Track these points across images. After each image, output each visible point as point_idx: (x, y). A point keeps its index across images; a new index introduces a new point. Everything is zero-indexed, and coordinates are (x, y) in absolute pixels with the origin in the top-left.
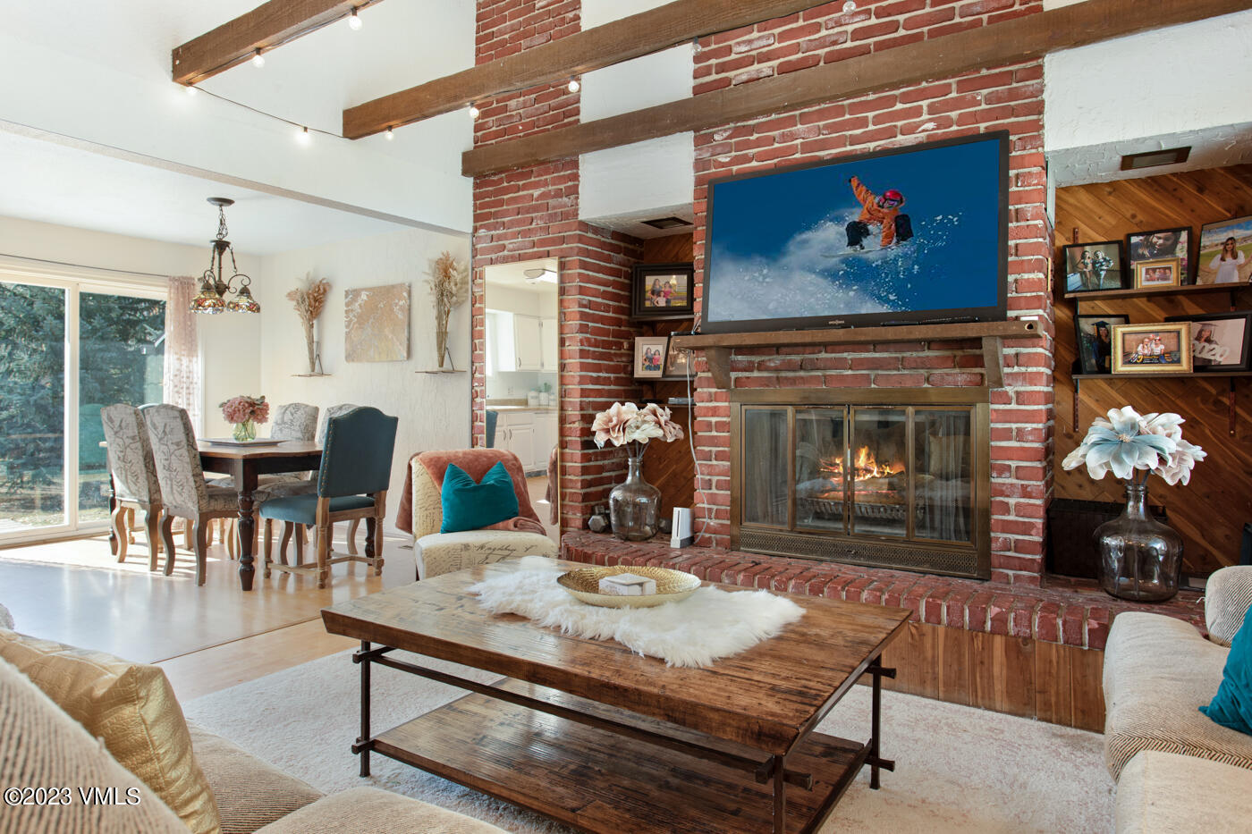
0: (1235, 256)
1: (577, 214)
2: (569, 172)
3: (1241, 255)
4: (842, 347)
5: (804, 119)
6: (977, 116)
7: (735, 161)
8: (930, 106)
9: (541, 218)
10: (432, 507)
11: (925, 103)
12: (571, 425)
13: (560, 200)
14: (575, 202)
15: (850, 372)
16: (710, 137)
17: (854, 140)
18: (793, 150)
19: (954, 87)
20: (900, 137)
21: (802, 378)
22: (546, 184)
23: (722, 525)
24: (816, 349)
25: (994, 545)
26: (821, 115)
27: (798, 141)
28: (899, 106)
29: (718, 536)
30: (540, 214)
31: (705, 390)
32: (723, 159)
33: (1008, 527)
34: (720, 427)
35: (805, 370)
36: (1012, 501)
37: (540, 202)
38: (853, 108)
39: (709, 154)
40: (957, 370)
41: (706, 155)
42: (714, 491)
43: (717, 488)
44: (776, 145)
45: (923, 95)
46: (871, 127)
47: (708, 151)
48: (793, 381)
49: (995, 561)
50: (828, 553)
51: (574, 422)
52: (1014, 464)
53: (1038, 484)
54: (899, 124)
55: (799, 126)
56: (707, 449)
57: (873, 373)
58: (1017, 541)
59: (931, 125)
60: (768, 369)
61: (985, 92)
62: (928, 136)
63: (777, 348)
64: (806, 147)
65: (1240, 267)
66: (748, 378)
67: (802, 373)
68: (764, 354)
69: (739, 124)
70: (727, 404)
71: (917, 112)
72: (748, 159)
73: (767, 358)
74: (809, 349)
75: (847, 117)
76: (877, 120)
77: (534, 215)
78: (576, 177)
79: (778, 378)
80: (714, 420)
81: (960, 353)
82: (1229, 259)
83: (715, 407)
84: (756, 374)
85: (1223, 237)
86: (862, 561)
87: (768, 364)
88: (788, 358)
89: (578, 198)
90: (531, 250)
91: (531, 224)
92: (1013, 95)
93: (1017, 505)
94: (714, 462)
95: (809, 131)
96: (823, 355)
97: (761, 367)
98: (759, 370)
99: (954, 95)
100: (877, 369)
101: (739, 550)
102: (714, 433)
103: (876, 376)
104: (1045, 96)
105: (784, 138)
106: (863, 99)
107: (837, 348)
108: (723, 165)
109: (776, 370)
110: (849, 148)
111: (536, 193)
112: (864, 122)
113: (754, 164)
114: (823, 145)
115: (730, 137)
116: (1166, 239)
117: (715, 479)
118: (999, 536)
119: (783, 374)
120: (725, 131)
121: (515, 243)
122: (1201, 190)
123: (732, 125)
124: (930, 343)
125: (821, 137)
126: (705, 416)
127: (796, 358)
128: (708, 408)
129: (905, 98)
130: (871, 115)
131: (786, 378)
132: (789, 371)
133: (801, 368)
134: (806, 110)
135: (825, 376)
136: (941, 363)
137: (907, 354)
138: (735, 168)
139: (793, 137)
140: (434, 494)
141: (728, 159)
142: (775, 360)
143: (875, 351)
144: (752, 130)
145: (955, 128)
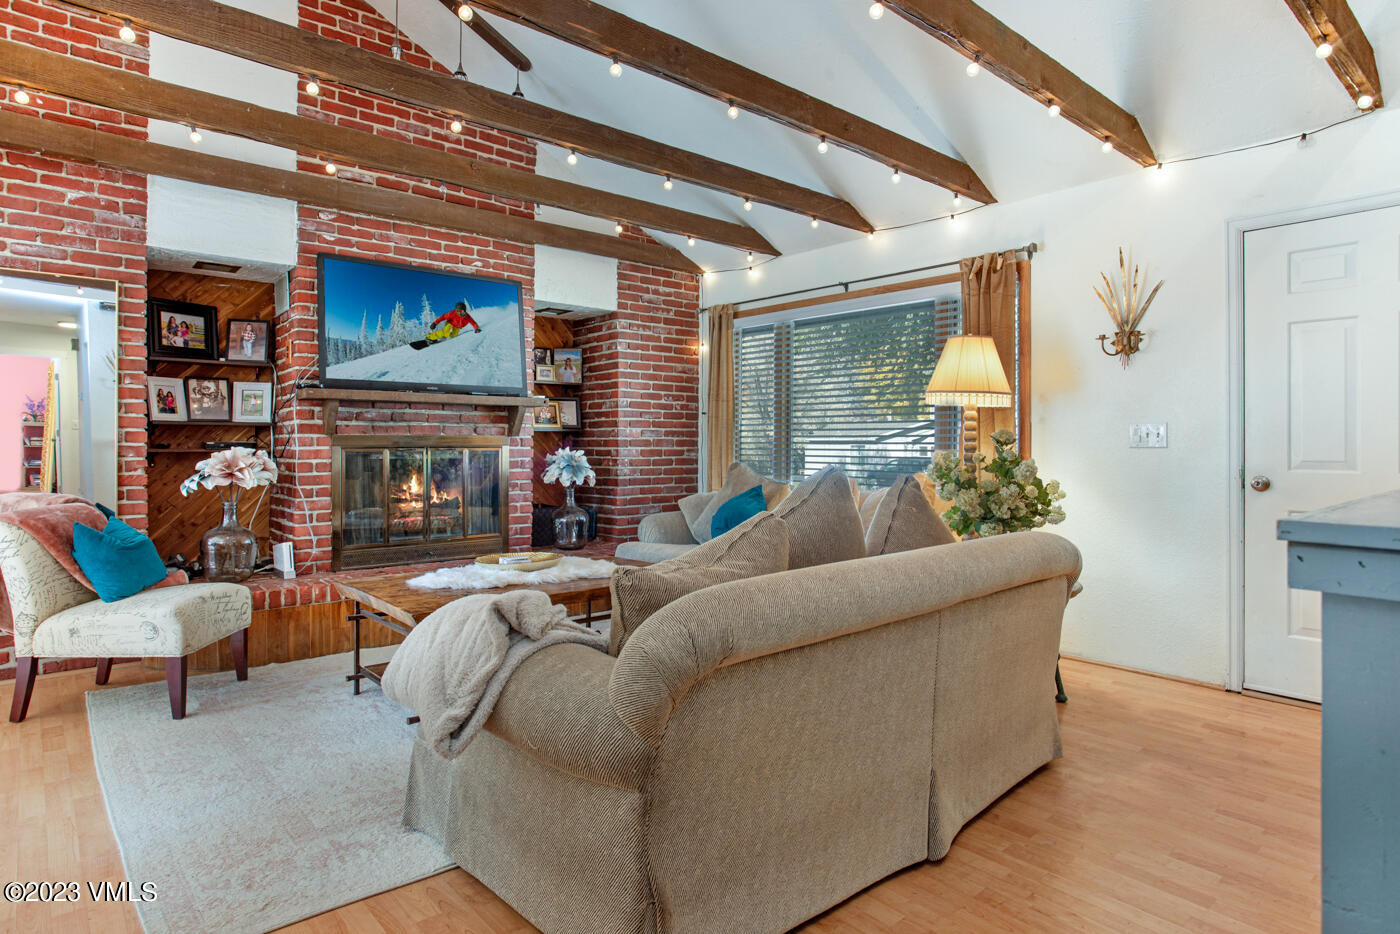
0: (571, 369)
1: (145, 239)
2: (131, 187)
3: (574, 368)
4: (422, 406)
5: (396, 227)
6: (504, 267)
7: (338, 242)
8: (478, 251)
9: (82, 227)
10: (50, 579)
11: (476, 248)
12: (130, 473)
13: (117, 215)
14: (141, 224)
15: (426, 424)
16: (315, 214)
17: (432, 257)
18: (387, 249)
19: (492, 244)
20: (460, 265)
21: (392, 427)
22: (90, 188)
23: (324, 552)
24: (404, 406)
25: (510, 533)
26: (411, 230)
27: (392, 244)
28: (460, 244)
29: (318, 562)
30: (80, 222)
31: (306, 435)
32: (327, 236)
33: (518, 520)
34: (319, 467)
35: (395, 421)
36: (518, 504)
37: (76, 206)
38: (432, 234)
39: (314, 228)
40: (491, 425)
41: (311, 228)
42: (315, 523)
43: (317, 520)
44: (374, 241)
45: (475, 242)
46: (443, 252)
47: (312, 225)
48: (387, 429)
49: (511, 542)
50: (412, 558)
51: (136, 470)
52: (519, 482)
53: (529, 493)
54: (461, 256)
55: (392, 232)
56: (308, 487)
57: (441, 425)
58: (521, 528)
59: (479, 264)
60: (364, 420)
61: (508, 253)
62: (477, 271)
63: (373, 404)
64: (398, 250)
65: (574, 375)
66: (347, 426)
67: (391, 424)
68: (362, 407)
69: (342, 212)
70: (327, 448)
71: (470, 252)
72: (349, 244)
73: (364, 410)
74: (398, 406)
75: (427, 238)
76: (447, 248)
77: (66, 220)
78: (144, 197)
79: (373, 427)
80: (314, 462)
81: (492, 414)
82: (568, 369)
83: (318, 451)
84: (354, 423)
85: (565, 357)
86: (436, 558)
87: (366, 415)
88: (381, 411)
89: (145, 220)
90: (61, 262)
91: (61, 230)
92: (521, 261)
93: (522, 506)
94: (315, 499)
95: (401, 239)
96: (408, 411)
97: (358, 417)
98: (357, 419)
99: (491, 248)
100: (444, 422)
101: (340, 570)
102: (315, 473)
103: (444, 427)
104: (535, 267)
105: (382, 237)
106: (438, 229)
107: (418, 406)
108: (328, 242)
109: (372, 420)
110: (428, 262)
111: (72, 194)
112: (438, 247)
113: (355, 250)
114: (412, 253)
115: (334, 220)
116: (542, 353)
117: (315, 513)
118: (513, 526)
119: (377, 424)
120: (331, 213)
121: (31, 246)
122: (553, 328)
123: (335, 210)
124: (476, 407)
125: (409, 247)
126: (308, 458)
127: (388, 412)
128: (310, 451)
129: (464, 239)
130: (443, 243)
131: (380, 427)
132: (382, 421)
133: (392, 420)
134: (398, 222)
135: (409, 427)
136: (484, 419)
137: (463, 413)
138: (337, 248)
139: (388, 239)
140: (47, 563)
141: (333, 239)
142: (372, 413)
143: (443, 409)
144: (352, 221)
145: (491, 270)
